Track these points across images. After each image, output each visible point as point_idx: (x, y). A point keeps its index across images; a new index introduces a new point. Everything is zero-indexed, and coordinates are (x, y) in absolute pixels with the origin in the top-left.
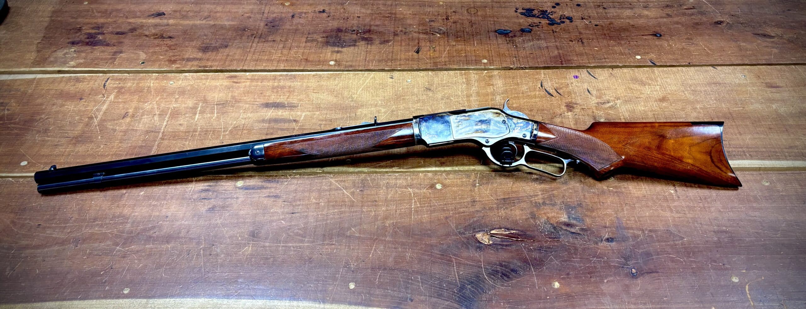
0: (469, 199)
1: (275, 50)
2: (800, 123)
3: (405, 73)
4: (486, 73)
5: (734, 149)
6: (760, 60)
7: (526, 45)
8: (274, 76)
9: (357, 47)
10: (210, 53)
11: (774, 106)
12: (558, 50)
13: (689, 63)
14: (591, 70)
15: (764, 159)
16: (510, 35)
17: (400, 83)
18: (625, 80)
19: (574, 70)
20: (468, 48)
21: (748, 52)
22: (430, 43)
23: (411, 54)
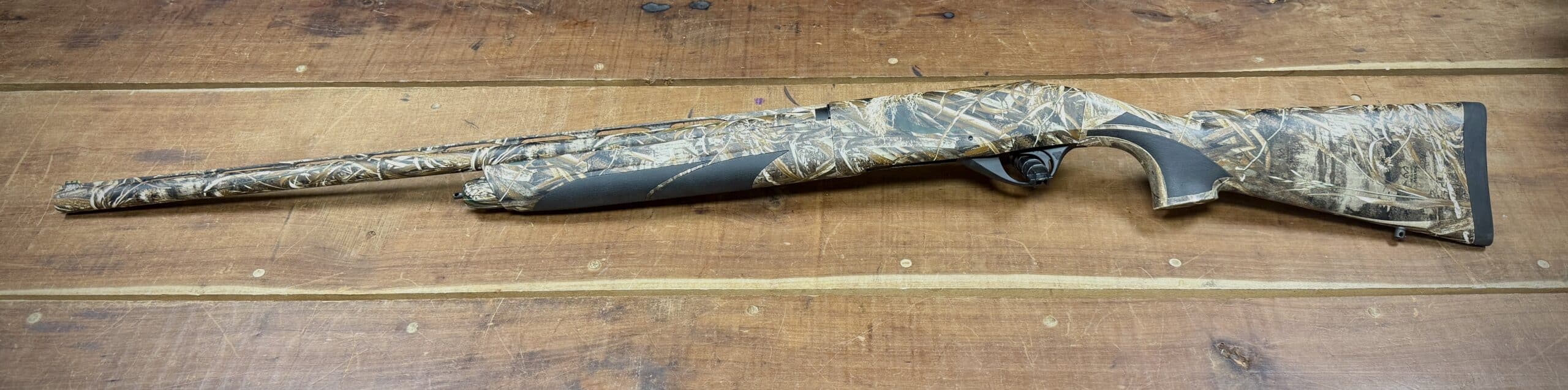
0: (463, 356)
1: (203, 43)
3: (434, 90)
4: (593, 91)
5: (1012, 251)
6: (1126, 65)
7: (688, 36)
8: (182, 97)
9: (362, 36)
10: (80, 49)
12: (746, 46)
15: (1062, 273)
16: (667, 14)
17: (418, 110)
19: (760, 87)
20: (577, 40)
21: (1108, 50)
22: (508, 29)
23: (461, 50)
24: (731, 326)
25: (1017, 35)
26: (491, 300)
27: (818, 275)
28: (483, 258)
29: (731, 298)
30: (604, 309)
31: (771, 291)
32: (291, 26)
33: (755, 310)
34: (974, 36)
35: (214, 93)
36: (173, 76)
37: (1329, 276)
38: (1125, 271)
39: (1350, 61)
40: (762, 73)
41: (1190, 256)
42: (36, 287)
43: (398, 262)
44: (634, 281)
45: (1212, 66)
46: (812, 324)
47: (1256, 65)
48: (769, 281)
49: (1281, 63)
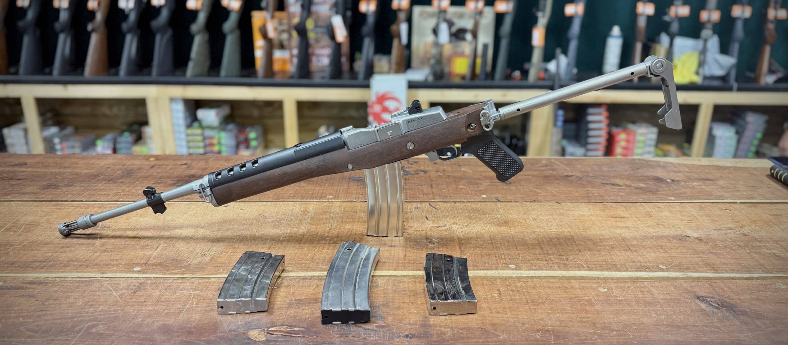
2: (644, 243)
4: (327, 204)
5: (571, 262)
11: (618, 232)
13: (535, 200)
14: (434, 204)
15: (603, 271)
19: (417, 203)
20: (317, 188)
21: (595, 195)
36: (99, 198)
38: (637, 271)
39: (718, 199)
41: (670, 264)
43: (220, 265)
45: (650, 200)
47: (671, 200)
49: (684, 199)
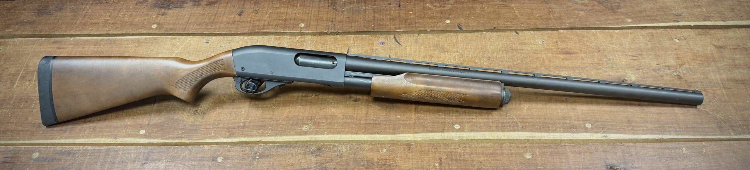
1: (105, 12)
3: (221, 38)
4: (299, 38)
5: (509, 120)
6: (564, 23)
7: (345, 9)
8: (97, 41)
9: (183, 9)
10: (43, 16)
12: (374, 14)
13: (495, 28)
14: (399, 36)
15: (534, 131)
17: (214, 48)
18: (427, 46)
19: (382, 36)
20: (290, 11)
21: (555, 15)
22: (255, 5)
23: (233, 16)
24: (373, 159)
25: (510, 8)
26: (257, 145)
27: (414, 133)
28: (252, 124)
29: (372, 144)
30: (311, 150)
31: (392, 141)
32: (148, 4)
33: (385, 151)
34: (488, 8)
35: (113, 39)
36: (91, 30)
37: (662, 133)
38: (564, 130)
39: (674, 21)
40: (383, 29)
41: (596, 122)
42: (34, 140)
43: (210, 126)
44: (325, 136)
45: (606, 24)
46: (412, 157)
47: (628, 23)
48: (391, 136)
49: (640, 23)
